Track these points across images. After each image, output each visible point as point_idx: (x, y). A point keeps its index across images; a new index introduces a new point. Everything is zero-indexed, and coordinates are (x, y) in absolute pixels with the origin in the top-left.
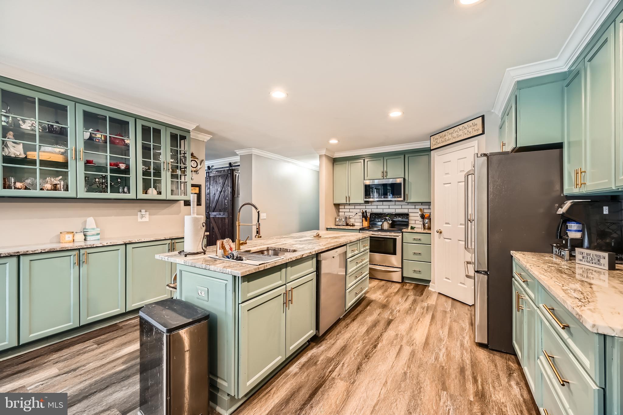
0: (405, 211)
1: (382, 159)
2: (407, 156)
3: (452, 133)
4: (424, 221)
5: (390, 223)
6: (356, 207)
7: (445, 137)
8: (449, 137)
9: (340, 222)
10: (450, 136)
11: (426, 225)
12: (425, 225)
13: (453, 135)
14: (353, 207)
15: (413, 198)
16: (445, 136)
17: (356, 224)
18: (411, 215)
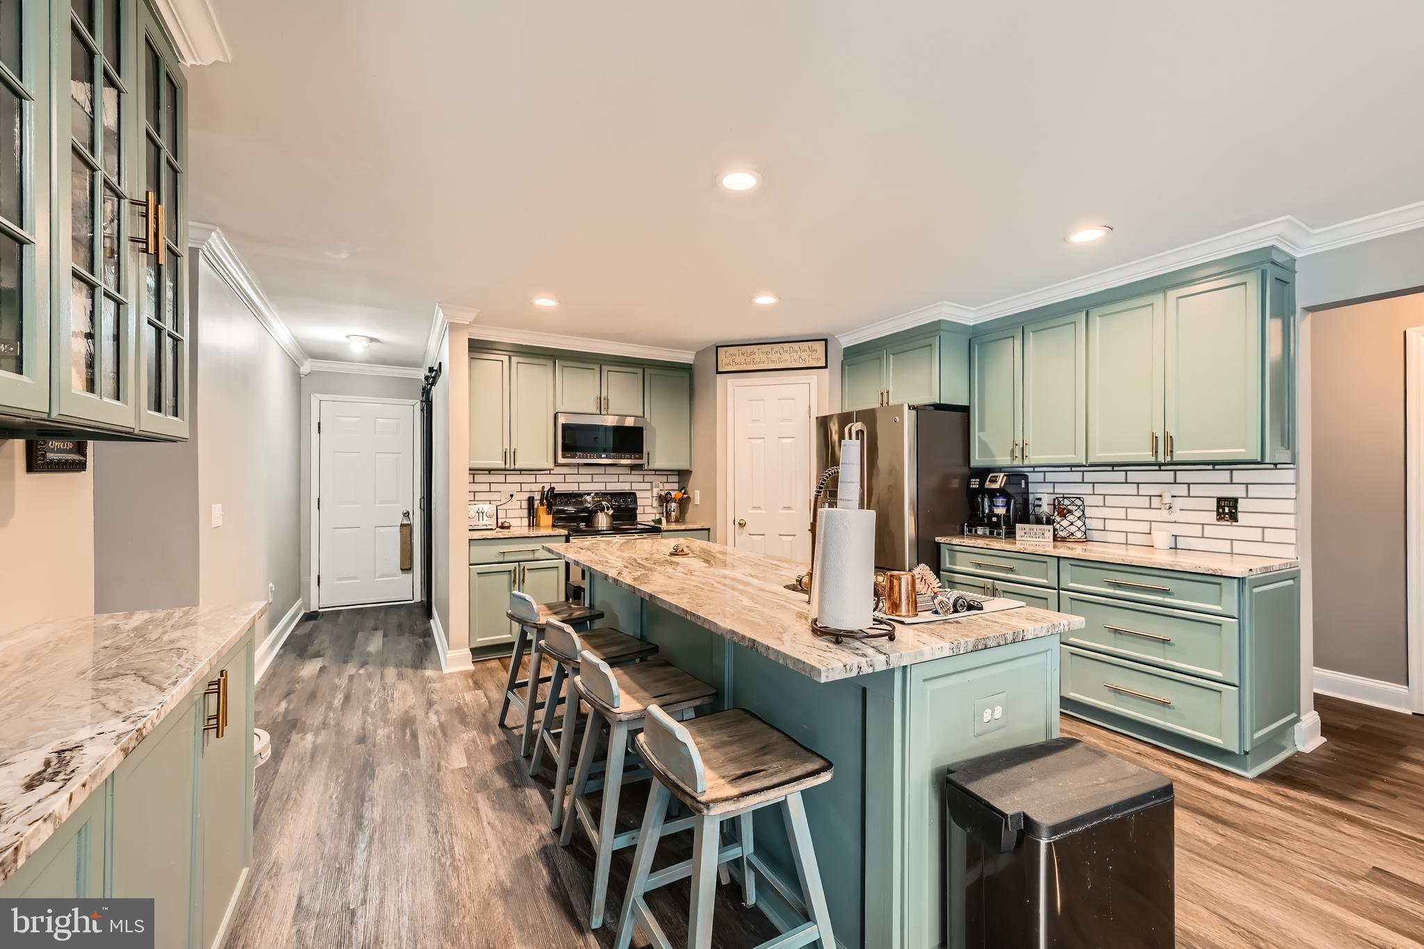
0: (625, 487)
1: (597, 368)
2: (648, 372)
3: (767, 353)
4: (669, 507)
5: (610, 514)
6: (510, 478)
7: (753, 357)
8: (761, 358)
9: (481, 518)
10: (763, 357)
11: (673, 514)
12: (670, 515)
13: (770, 356)
14: (501, 478)
15: (659, 462)
16: (752, 353)
17: (514, 522)
18: (639, 495)
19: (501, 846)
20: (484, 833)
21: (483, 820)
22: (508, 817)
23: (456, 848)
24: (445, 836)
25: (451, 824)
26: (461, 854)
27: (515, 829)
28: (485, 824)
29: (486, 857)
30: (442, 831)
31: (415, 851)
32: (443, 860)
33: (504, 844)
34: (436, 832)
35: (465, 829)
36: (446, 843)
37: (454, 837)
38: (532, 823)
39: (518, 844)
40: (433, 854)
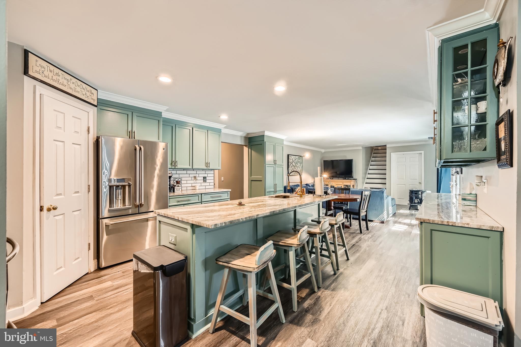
3: (68, 81)
10: (65, 82)
16: (57, 74)
19: (335, 297)
20: (335, 304)
21: (331, 308)
22: (323, 304)
23: (347, 306)
24: (347, 312)
25: (342, 315)
26: (347, 303)
27: (325, 299)
28: (331, 307)
29: (341, 298)
30: (346, 315)
31: (360, 314)
32: (353, 305)
33: (333, 297)
34: (348, 316)
35: (339, 309)
36: (348, 309)
37: (344, 310)
38: (320, 297)
39: (330, 295)
40: (355, 309)
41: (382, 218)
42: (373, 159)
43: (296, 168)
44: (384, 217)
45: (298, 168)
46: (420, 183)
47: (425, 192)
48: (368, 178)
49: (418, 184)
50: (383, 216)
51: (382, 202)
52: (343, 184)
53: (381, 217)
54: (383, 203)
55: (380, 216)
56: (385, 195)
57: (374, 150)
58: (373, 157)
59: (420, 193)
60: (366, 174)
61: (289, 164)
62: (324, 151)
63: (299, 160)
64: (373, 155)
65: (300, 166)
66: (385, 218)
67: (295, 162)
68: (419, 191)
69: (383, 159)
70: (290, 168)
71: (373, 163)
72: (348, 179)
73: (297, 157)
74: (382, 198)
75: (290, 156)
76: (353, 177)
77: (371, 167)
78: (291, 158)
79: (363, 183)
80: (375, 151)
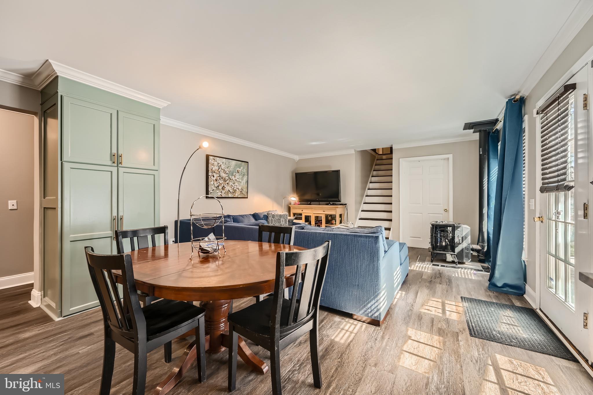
41: (375, 310)
42: (375, 173)
43: (231, 183)
44: (379, 307)
45: (236, 184)
46: (446, 210)
47: (458, 227)
48: (366, 202)
49: (443, 212)
50: (376, 304)
51: (374, 265)
52: (324, 213)
53: (373, 307)
54: (377, 269)
55: (369, 305)
56: (382, 244)
57: (376, 160)
58: (374, 171)
59: (450, 229)
60: (362, 196)
61: (210, 174)
62: (298, 159)
63: (238, 169)
64: (375, 167)
65: (242, 180)
66: (381, 310)
67: (227, 172)
68: (447, 226)
69: (388, 173)
70: (212, 183)
71: (374, 179)
72: (333, 204)
73: (234, 162)
74: (374, 255)
75: (211, 158)
76: (340, 202)
77: (371, 186)
78: (216, 163)
79: (357, 211)
80: (378, 162)
